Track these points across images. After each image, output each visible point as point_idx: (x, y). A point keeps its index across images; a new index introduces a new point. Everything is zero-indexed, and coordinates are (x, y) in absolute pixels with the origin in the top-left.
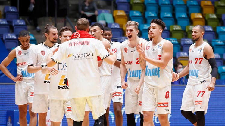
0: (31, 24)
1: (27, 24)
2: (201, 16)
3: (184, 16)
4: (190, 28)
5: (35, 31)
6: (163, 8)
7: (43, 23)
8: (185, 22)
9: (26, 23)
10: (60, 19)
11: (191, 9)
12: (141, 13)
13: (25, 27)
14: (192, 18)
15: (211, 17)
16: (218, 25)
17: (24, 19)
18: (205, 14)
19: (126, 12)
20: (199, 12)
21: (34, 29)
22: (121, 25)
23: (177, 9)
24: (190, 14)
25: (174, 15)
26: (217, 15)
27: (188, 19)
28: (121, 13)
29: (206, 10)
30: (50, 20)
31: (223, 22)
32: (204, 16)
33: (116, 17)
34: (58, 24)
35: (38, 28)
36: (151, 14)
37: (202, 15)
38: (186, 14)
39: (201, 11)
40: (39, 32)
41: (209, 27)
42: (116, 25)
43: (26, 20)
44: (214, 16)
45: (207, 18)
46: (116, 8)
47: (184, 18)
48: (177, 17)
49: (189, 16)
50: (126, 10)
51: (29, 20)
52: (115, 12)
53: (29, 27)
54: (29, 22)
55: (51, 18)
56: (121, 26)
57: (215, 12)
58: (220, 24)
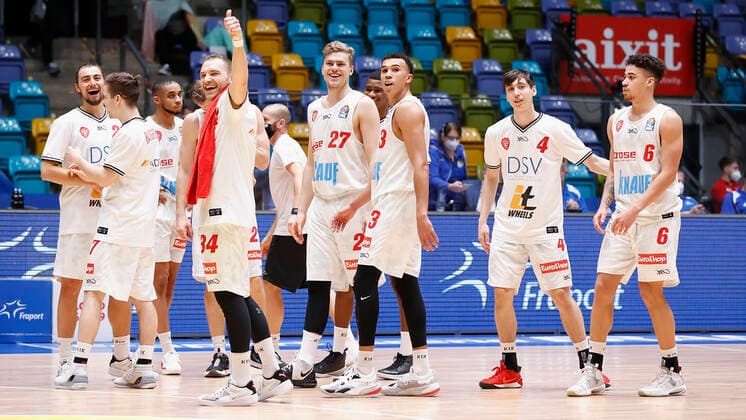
0: (34, 56)
1: (23, 57)
2: (471, 35)
3: (428, 33)
4: (443, 64)
5: (45, 74)
6: (374, 15)
7: (65, 52)
8: (432, 51)
9: (23, 54)
10: (108, 43)
11: (446, 17)
12: (319, 26)
13: (20, 64)
14: (449, 39)
15: (496, 37)
16: (516, 59)
17: (15, 44)
18: (482, 30)
19: (279, 25)
20: (466, 25)
21: (42, 70)
22: (267, 59)
23: (411, 16)
24: (445, 30)
25: (402, 31)
26: (512, 32)
27: (439, 43)
28: (267, 26)
29: (484, 19)
30: (84, 46)
31: (528, 48)
32: (480, 33)
33: (253, 38)
34: (105, 56)
35: (53, 65)
36: (343, 30)
37: (476, 31)
38: (432, 28)
39: (472, 21)
40: (55, 74)
41: (494, 63)
42: (252, 58)
43: (21, 46)
44: (507, 35)
45: (486, 40)
46: (254, 14)
47: (427, 39)
48: (410, 36)
49: (440, 34)
50: (281, 21)
51: (28, 46)
52: (251, 23)
53: (30, 64)
54: (30, 53)
55: (85, 39)
56: (265, 62)
57: (509, 23)
58: (520, 55)
